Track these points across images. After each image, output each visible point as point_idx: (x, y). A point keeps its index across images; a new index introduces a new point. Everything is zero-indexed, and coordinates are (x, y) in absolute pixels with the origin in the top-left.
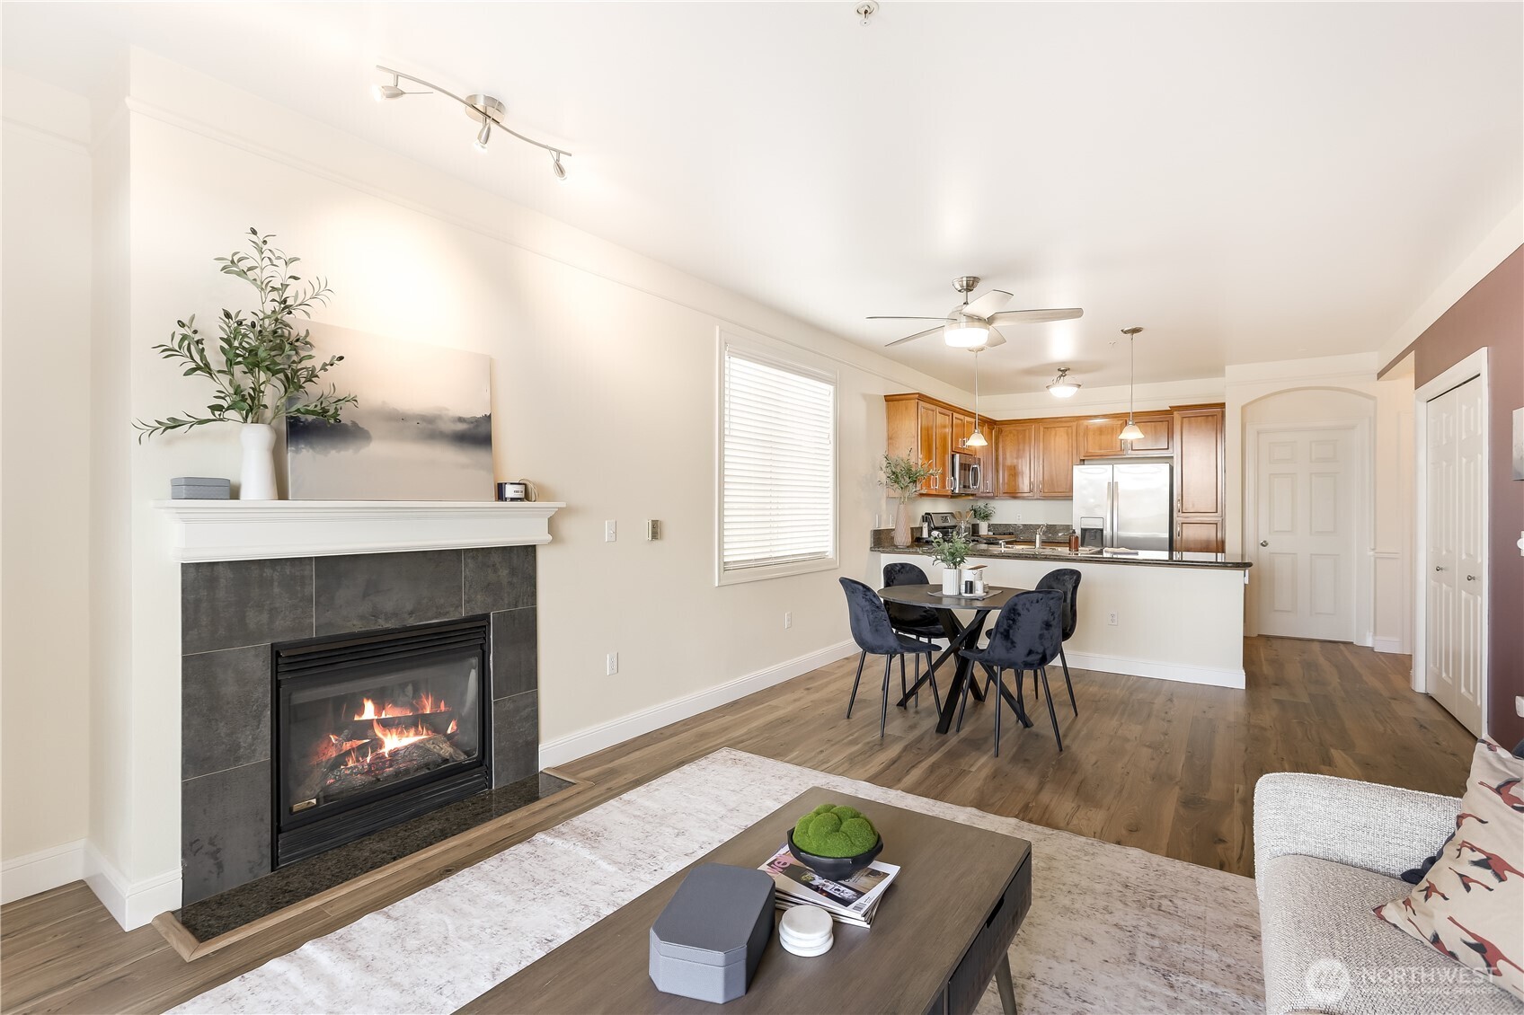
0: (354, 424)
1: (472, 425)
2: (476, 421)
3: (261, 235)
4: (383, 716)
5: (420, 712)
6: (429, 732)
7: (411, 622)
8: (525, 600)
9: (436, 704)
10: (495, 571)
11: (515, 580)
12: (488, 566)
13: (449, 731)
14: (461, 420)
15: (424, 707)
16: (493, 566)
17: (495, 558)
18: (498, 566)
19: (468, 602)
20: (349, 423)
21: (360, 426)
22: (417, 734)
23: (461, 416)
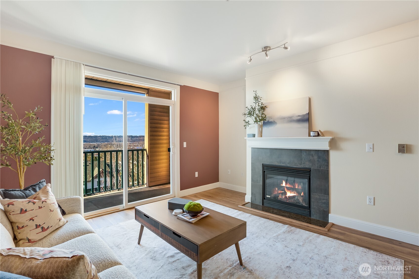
0: (274, 121)
1: (302, 117)
2: (304, 115)
3: (255, 91)
4: (287, 186)
5: (295, 187)
6: (297, 194)
7: (288, 165)
8: (324, 167)
9: (298, 186)
10: (313, 156)
11: (320, 160)
12: (310, 155)
13: (302, 195)
14: (299, 116)
15: (296, 186)
16: (312, 155)
17: (312, 153)
18: (314, 155)
19: (304, 164)
20: (273, 121)
21: (275, 121)
22: (294, 193)
23: (299, 115)
